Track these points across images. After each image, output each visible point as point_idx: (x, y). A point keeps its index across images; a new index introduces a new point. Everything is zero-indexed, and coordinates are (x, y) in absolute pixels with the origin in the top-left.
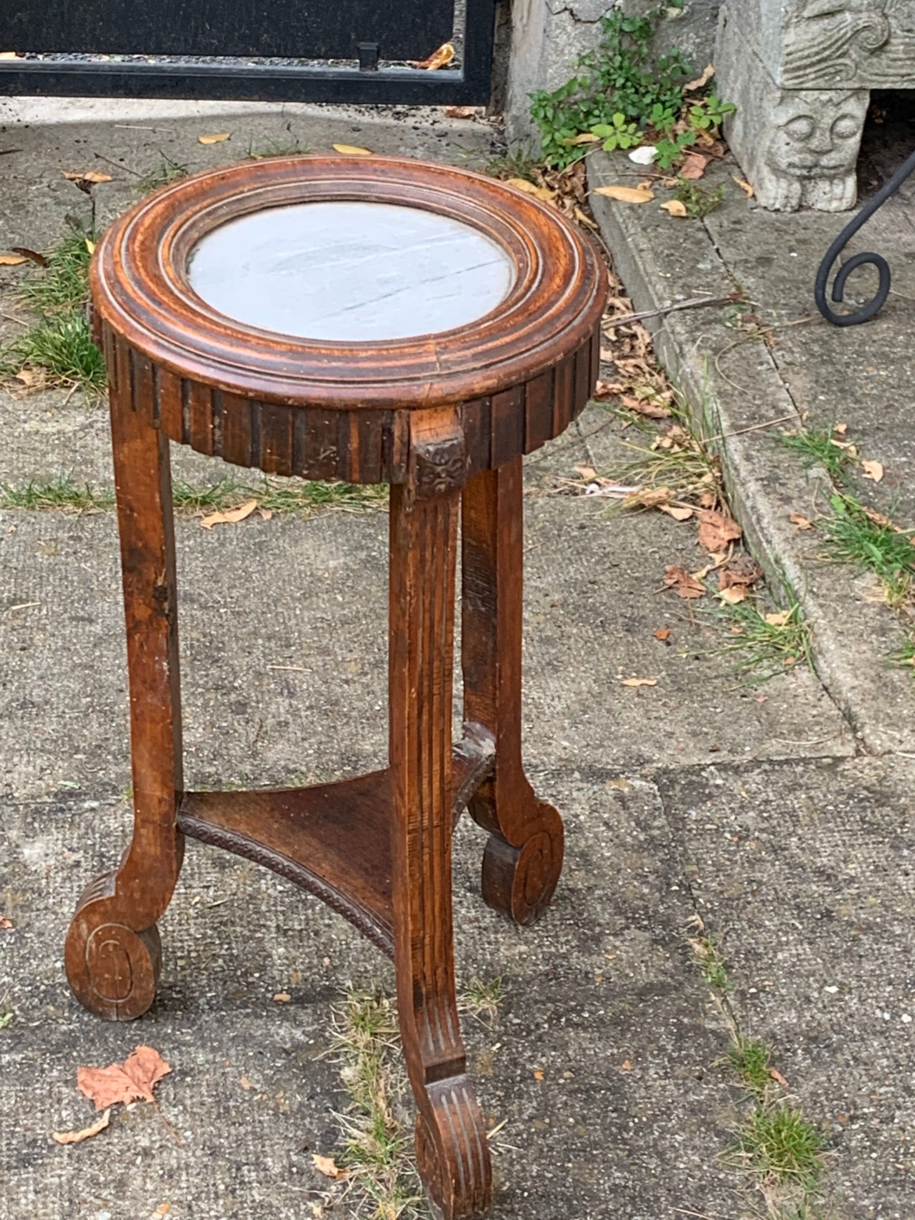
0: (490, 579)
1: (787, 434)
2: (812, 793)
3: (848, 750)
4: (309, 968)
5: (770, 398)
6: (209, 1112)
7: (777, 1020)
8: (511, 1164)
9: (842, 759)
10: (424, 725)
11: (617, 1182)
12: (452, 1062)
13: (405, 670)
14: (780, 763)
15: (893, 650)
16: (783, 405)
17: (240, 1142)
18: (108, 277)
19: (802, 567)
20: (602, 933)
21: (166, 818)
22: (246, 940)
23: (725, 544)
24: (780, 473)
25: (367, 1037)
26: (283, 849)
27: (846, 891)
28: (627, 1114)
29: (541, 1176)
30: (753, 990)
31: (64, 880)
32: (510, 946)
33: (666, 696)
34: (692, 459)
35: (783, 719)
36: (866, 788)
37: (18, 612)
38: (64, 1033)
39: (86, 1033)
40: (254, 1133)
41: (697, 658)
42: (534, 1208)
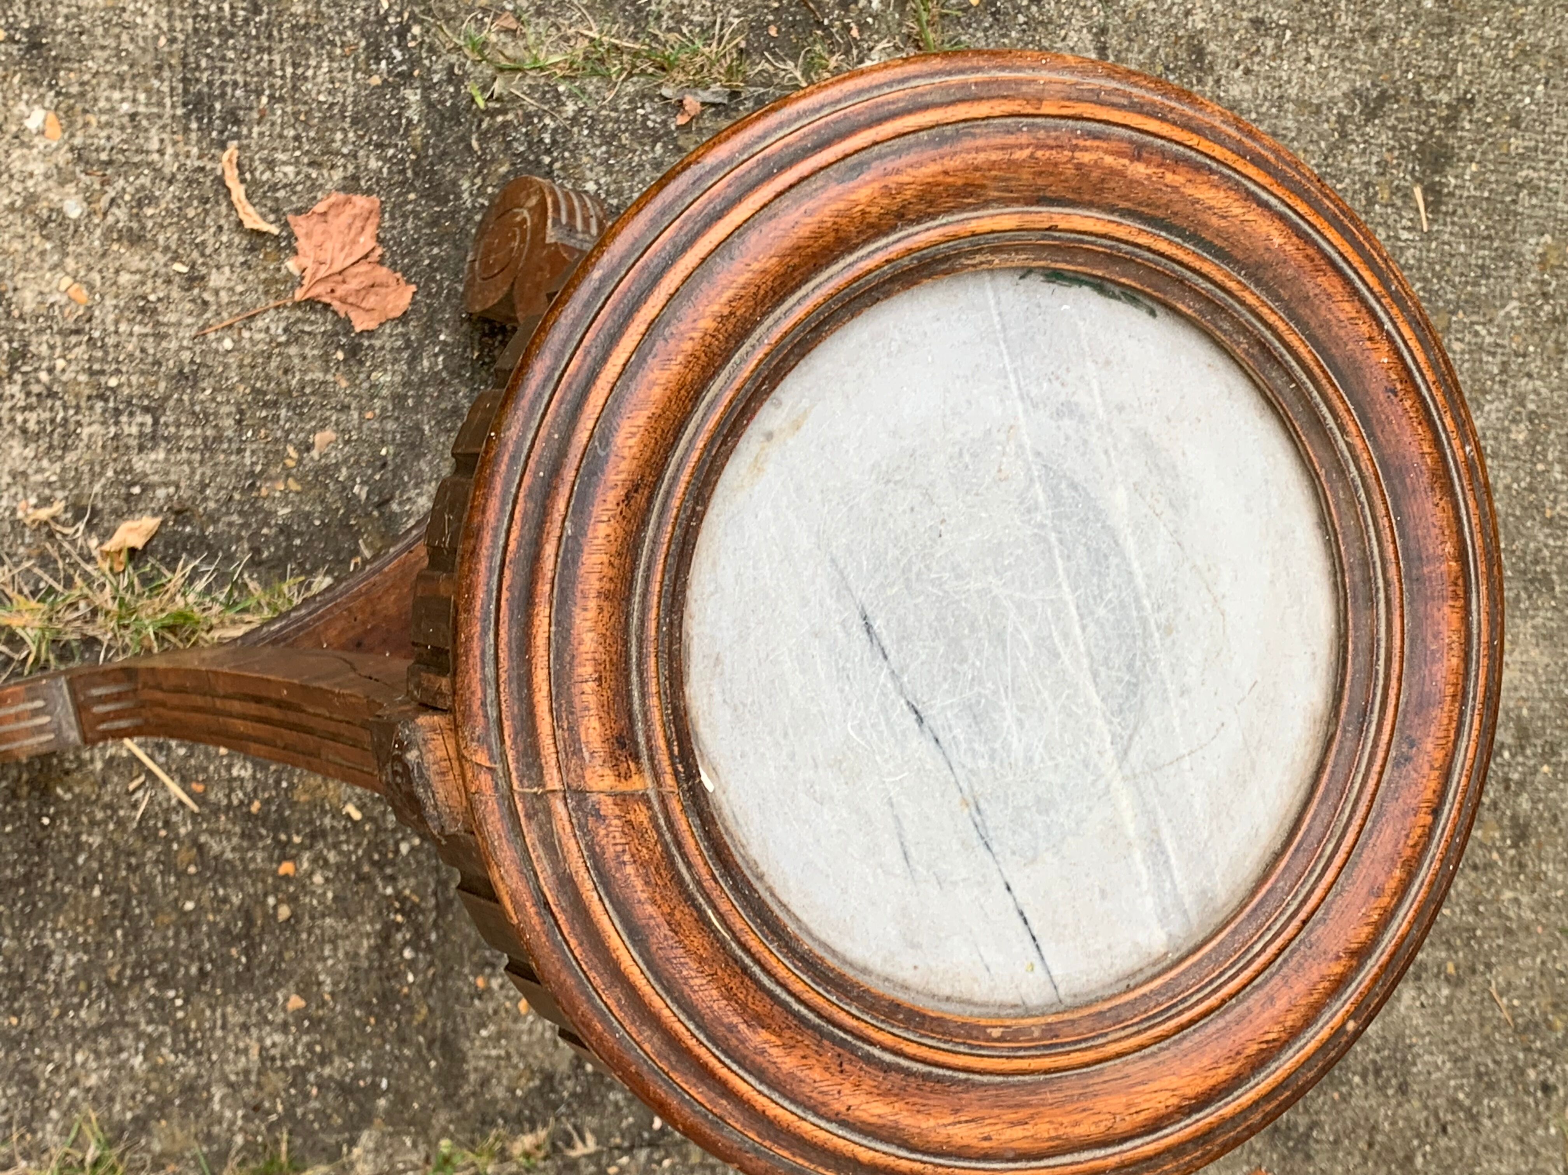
6: (268, 378)
8: (107, 807)
11: (57, 959)
17: (201, 418)
29: (79, 847)
37: (1408, 196)
38: (454, 183)
39: (452, 215)
42: (15, 831)
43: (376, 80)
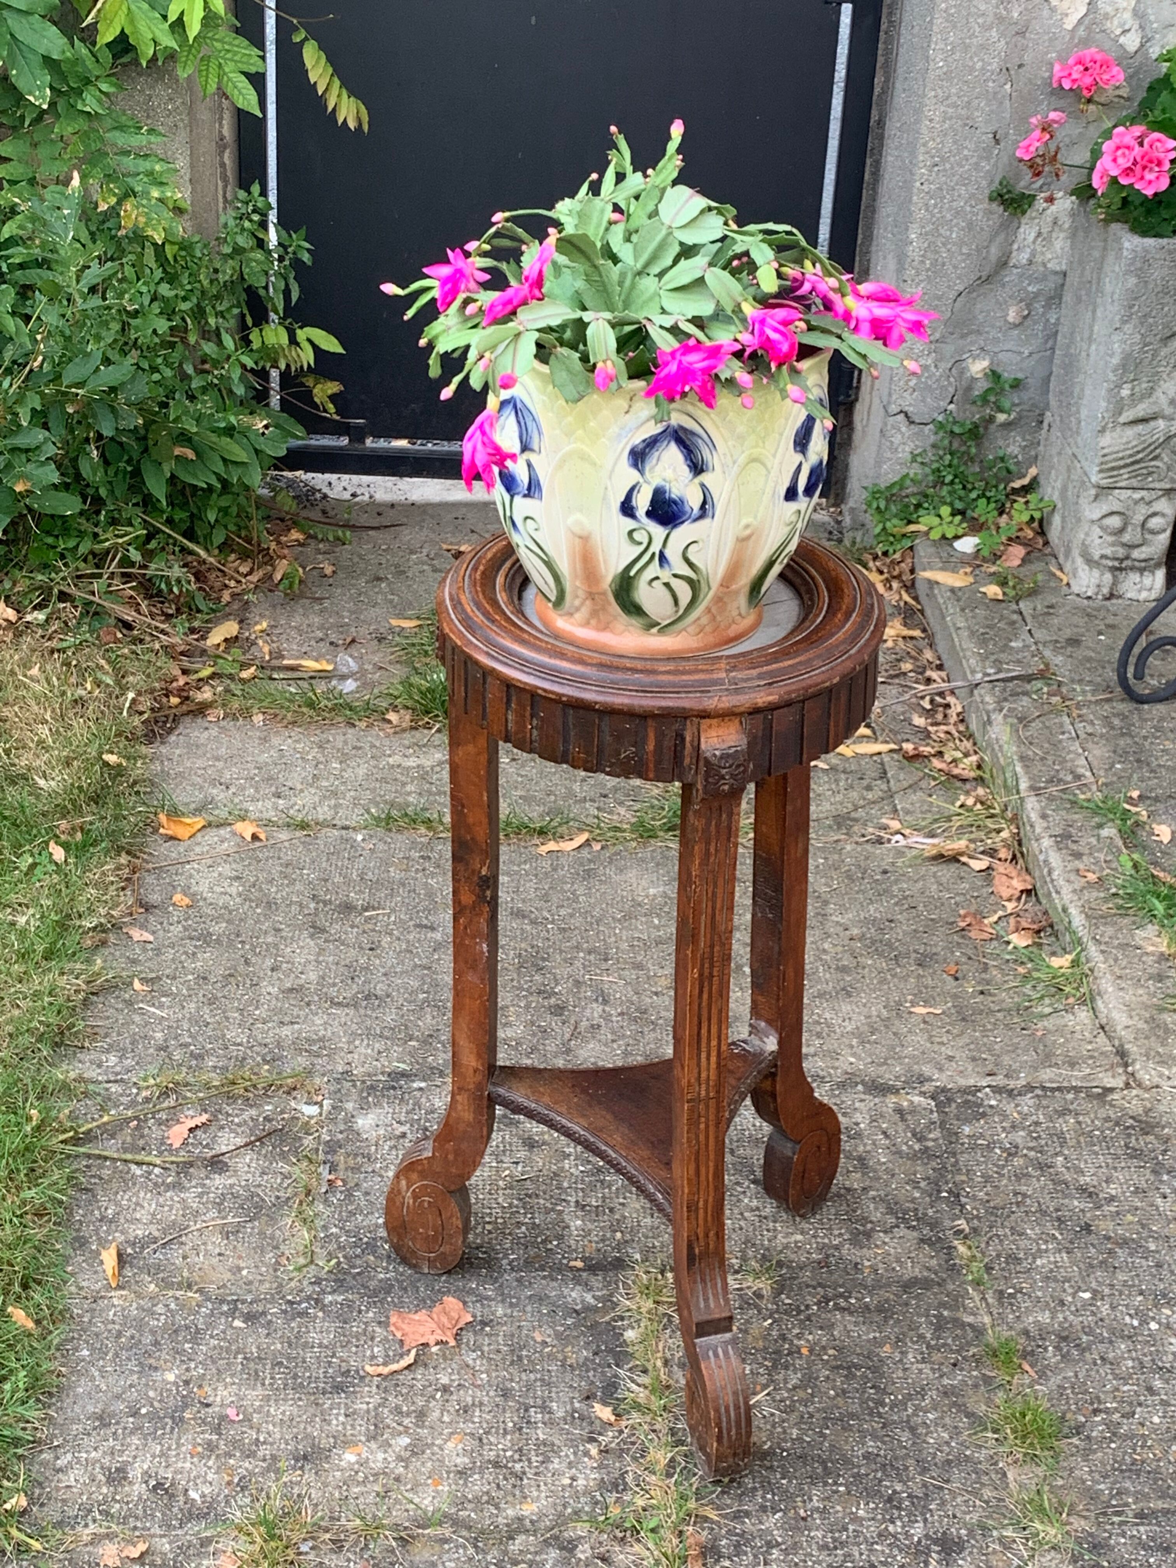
0: (778, 889)
1: (1082, 797)
2: (1081, 1118)
3: (1119, 1082)
4: (603, 1241)
5: (1069, 764)
6: (504, 1359)
7: (1031, 1319)
8: (773, 1426)
9: (1111, 1090)
10: (704, 1004)
11: (870, 1450)
12: (720, 1320)
13: (689, 952)
14: (1053, 1090)
15: (1168, 996)
16: (1081, 771)
17: (529, 1387)
18: (452, 599)
19: (1087, 916)
20: (873, 1230)
21: (480, 1087)
22: (548, 1211)
23: (1018, 894)
24: (1073, 831)
25: (650, 1304)
26: (581, 1120)
27: (1106, 1208)
28: (885, 1392)
29: (799, 1439)
30: (1011, 1291)
31: (391, 1148)
32: (787, 1235)
33: (949, 1024)
34: (992, 816)
35: (1059, 1052)
36: (1132, 1117)
37: (370, 918)
38: (381, 1281)
39: (400, 1282)
40: (542, 1380)
41: (982, 993)
42: (792, 1467)
43: (320, 1314)
